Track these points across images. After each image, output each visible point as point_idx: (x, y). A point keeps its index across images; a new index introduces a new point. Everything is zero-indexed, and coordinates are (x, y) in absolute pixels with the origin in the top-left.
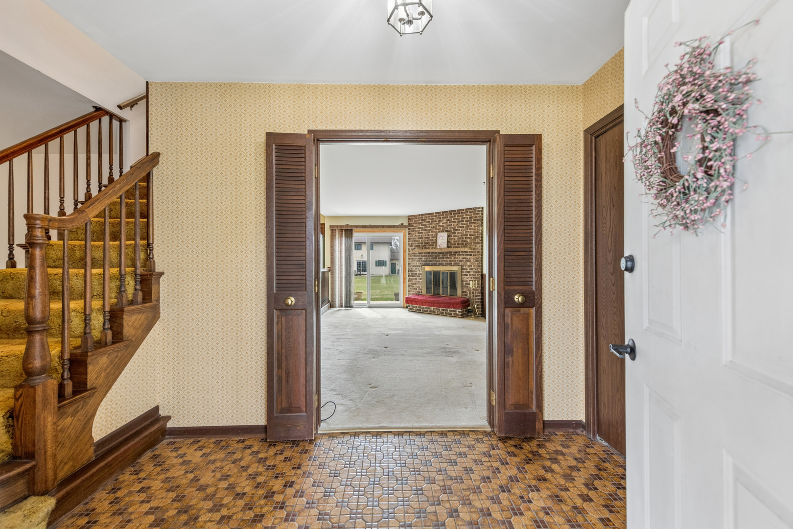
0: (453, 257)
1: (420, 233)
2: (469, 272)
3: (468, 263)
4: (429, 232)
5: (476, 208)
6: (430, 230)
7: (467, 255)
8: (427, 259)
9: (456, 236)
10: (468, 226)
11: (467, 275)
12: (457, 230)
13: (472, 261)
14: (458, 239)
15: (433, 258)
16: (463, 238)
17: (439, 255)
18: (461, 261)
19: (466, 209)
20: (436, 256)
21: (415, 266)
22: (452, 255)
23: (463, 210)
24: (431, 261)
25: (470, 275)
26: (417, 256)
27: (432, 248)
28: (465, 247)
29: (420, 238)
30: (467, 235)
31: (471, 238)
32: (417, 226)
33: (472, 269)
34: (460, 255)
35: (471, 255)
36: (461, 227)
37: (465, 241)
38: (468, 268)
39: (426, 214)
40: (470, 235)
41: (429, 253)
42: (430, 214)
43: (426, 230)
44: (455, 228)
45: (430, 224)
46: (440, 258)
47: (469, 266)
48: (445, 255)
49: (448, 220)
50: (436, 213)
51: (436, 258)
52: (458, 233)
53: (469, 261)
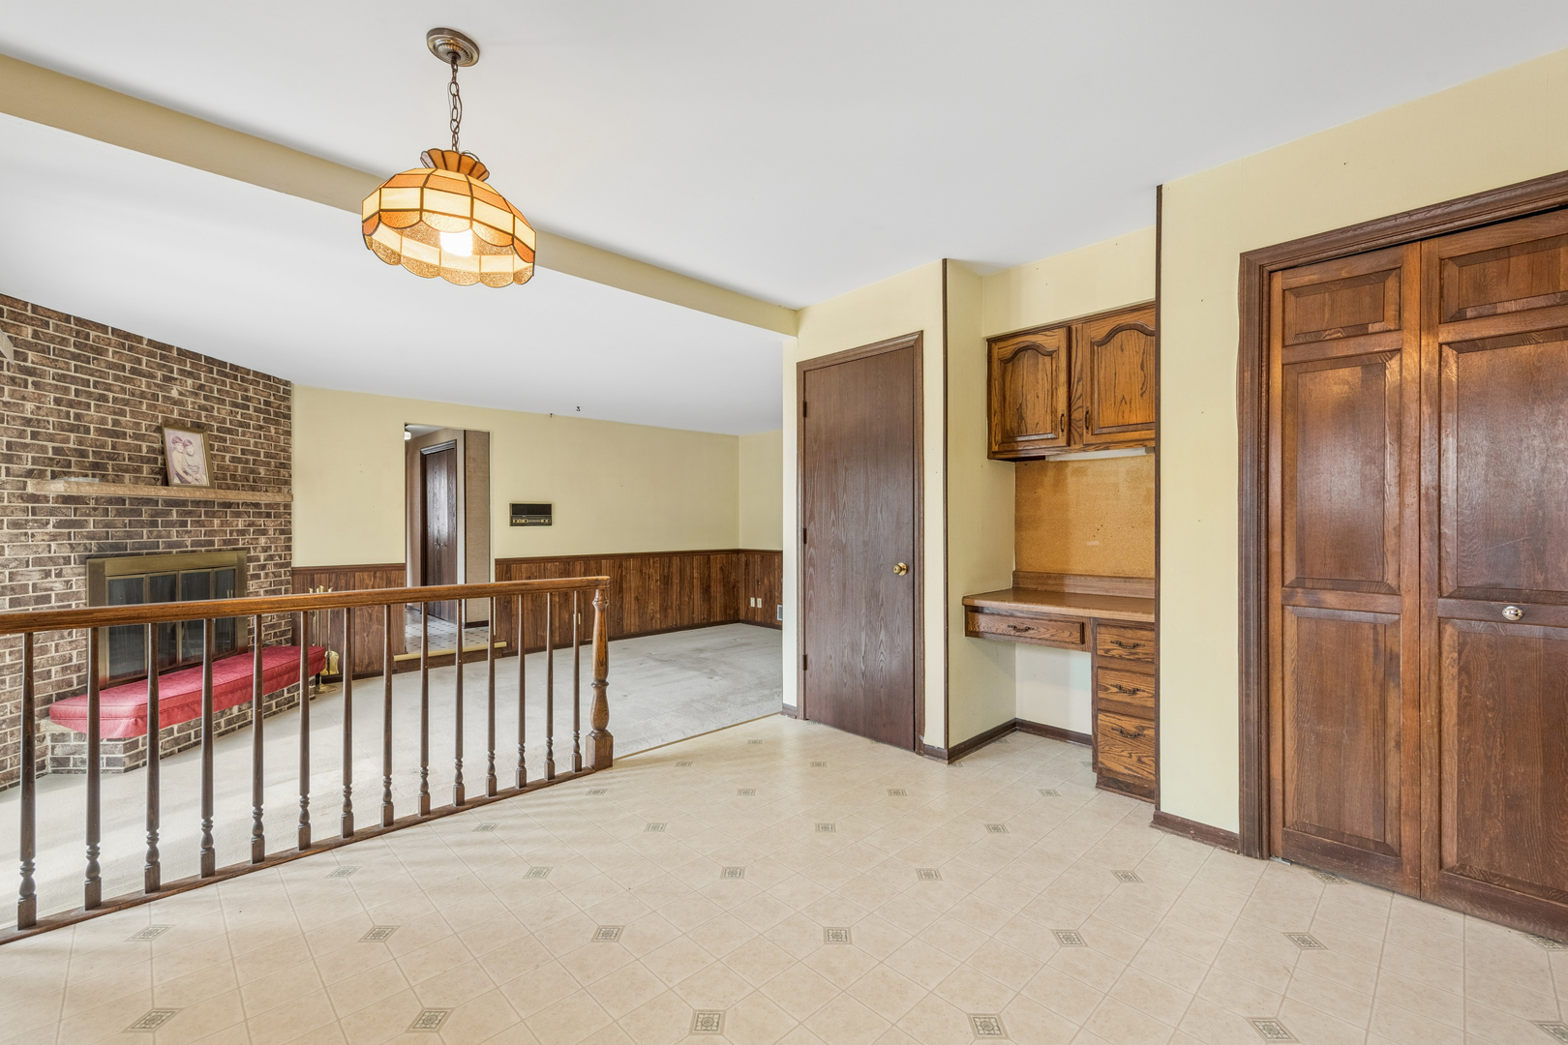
0: (216, 522)
1: (71, 404)
2: (263, 567)
3: (263, 540)
4: (122, 413)
5: (280, 381)
6: (126, 403)
7: (260, 515)
8: (108, 525)
9: (225, 450)
10: (261, 428)
11: (258, 577)
12: (230, 431)
13: (271, 532)
14: (233, 459)
15: (142, 524)
16: (247, 461)
17: (168, 513)
18: (242, 533)
19: (256, 374)
20: (157, 514)
21: (38, 562)
22: (214, 515)
23: (248, 372)
24: (129, 536)
25: (267, 574)
26: (52, 512)
27: (136, 481)
28: (253, 489)
29: (73, 429)
30: (258, 454)
31: (269, 464)
32: (54, 364)
33: (271, 557)
34: (238, 515)
35: (268, 515)
36: (241, 424)
37: (253, 471)
38: (262, 556)
39: (104, 328)
40: (267, 455)
41: (122, 501)
42: (127, 336)
43: (103, 398)
44: (224, 421)
45: (127, 380)
46: (172, 524)
47: (265, 549)
48: (189, 513)
49: (201, 387)
50: (150, 342)
51: (154, 524)
52: (233, 442)
53: (264, 532)
